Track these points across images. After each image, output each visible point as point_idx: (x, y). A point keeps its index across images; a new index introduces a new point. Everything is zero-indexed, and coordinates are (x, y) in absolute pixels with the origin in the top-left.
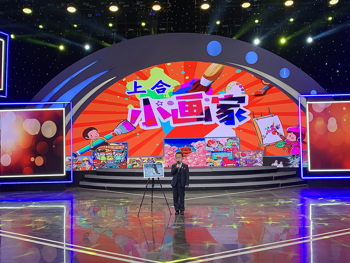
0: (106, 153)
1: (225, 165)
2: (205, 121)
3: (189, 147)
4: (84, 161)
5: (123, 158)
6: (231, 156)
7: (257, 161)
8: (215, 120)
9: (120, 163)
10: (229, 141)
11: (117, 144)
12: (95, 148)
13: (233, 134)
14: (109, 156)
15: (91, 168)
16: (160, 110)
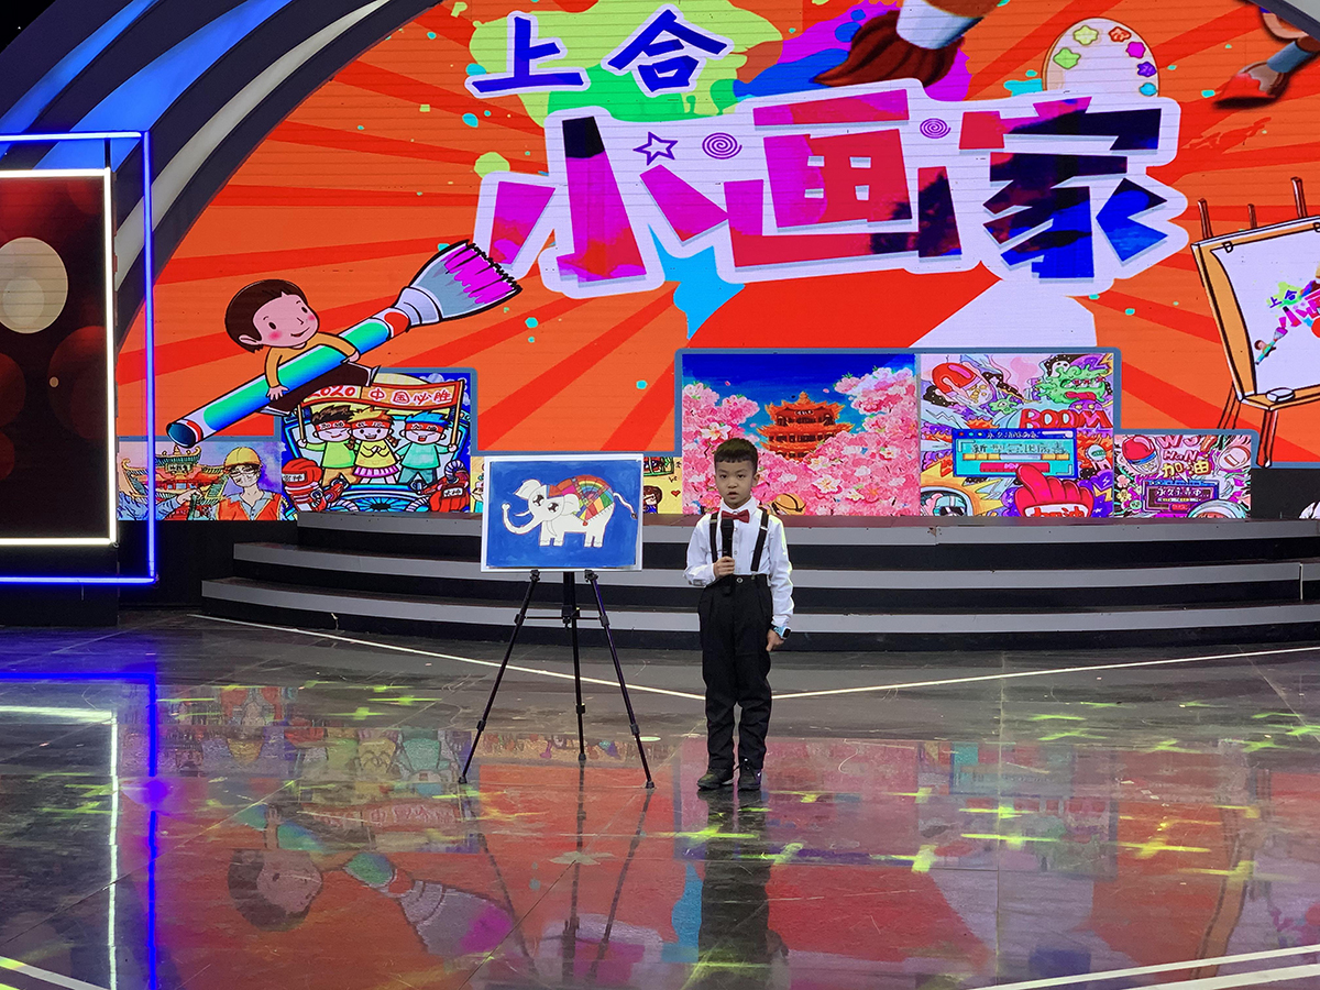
0: (352, 426)
1: (1030, 512)
2: (921, 256)
3: (826, 404)
4: (234, 467)
5: (445, 459)
6: (1066, 456)
7: (1216, 488)
8: (977, 246)
9: (430, 485)
10: (1055, 374)
11: (416, 376)
12: (293, 398)
13: (1082, 331)
14: (370, 445)
15: (271, 508)
16: (663, 186)
